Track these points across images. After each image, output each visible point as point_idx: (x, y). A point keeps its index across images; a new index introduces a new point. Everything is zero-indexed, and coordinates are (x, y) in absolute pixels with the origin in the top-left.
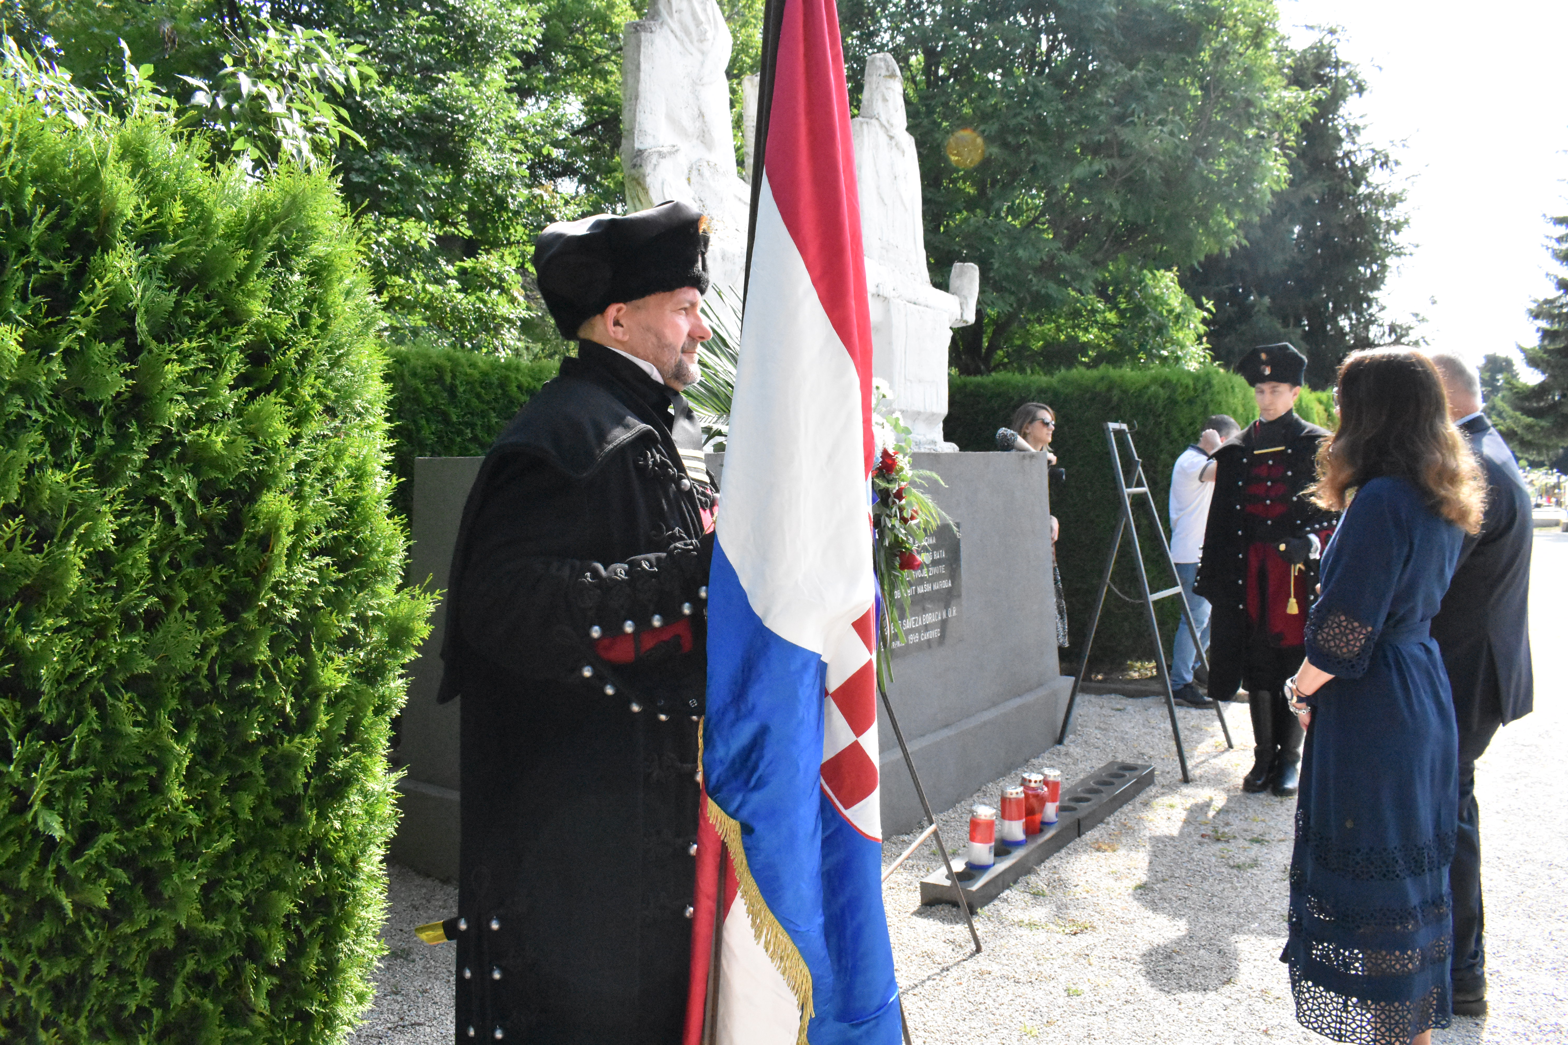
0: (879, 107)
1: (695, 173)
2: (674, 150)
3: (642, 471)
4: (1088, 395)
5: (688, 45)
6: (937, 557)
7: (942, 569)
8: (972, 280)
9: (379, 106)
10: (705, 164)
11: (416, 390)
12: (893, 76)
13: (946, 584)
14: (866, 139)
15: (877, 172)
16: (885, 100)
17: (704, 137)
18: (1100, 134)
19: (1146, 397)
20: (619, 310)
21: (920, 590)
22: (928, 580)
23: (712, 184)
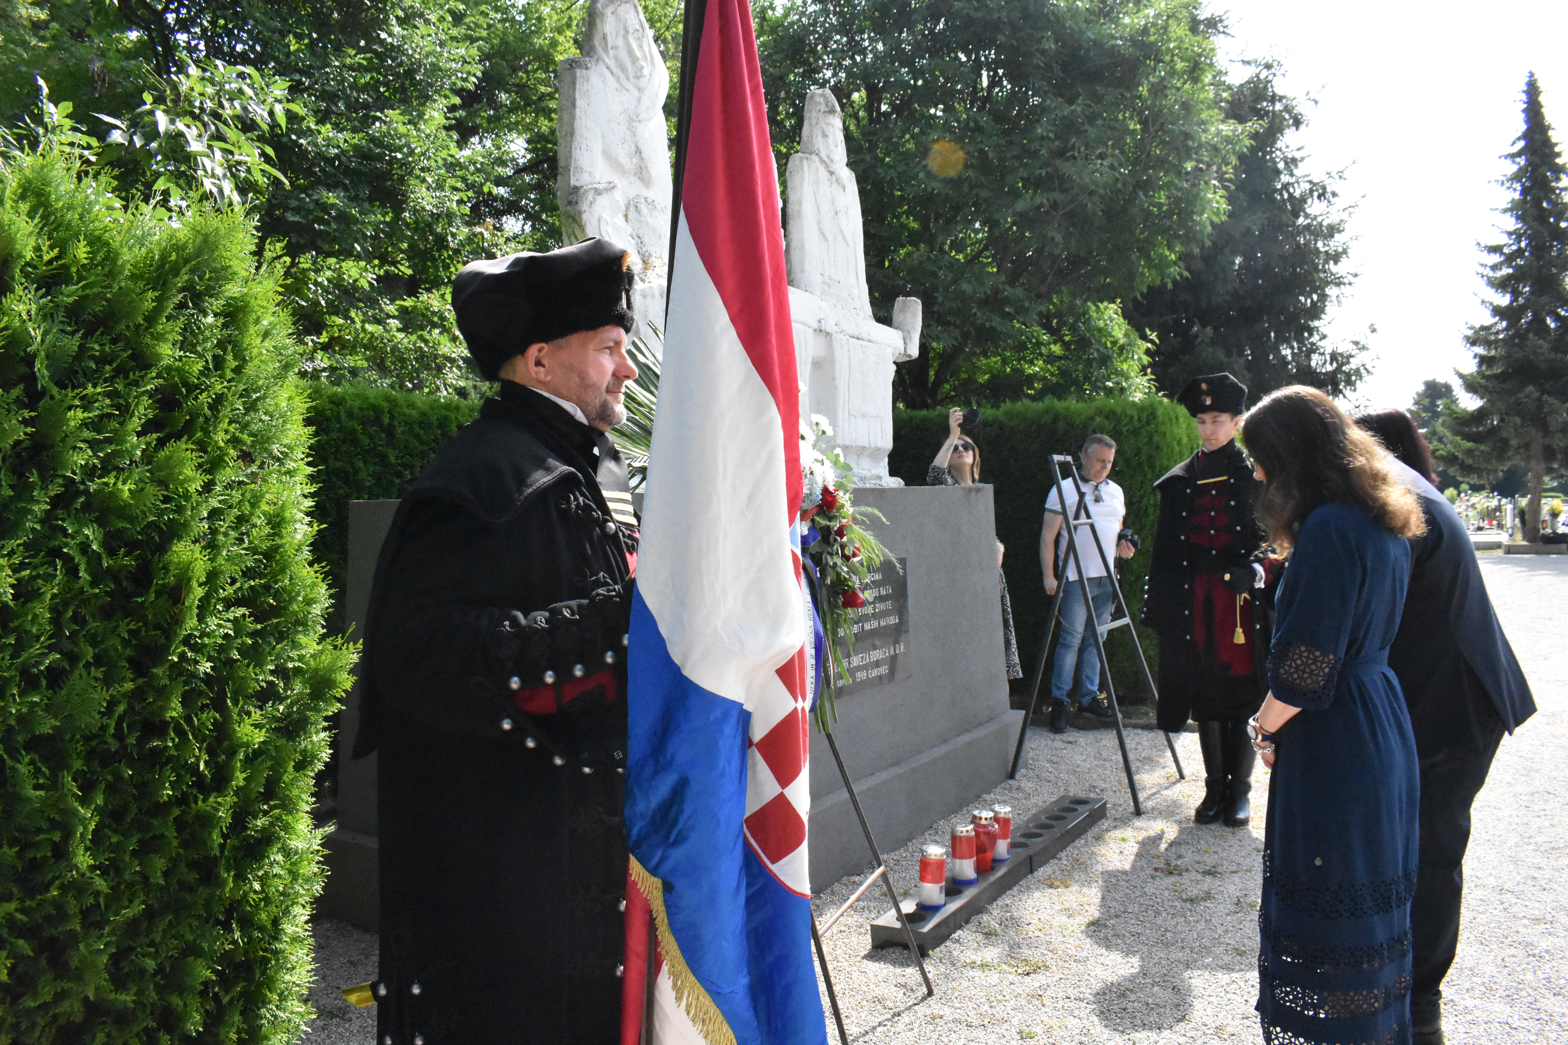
0: (819, 143)
1: (632, 209)
2: (611, 188)
3: (565, 514)
4: (1034, 428)
5: (625, 82)
6: (883, 592)
7: (889, 604)
8: (914, 315)
9: (316, 145)
10: (643, 201)
11: (353, 432)
12: (832, 111)
13: (893, 620)
14: (806, 175)
15: (818, 208)
16: (825, 136)
17: (642, 174)
18: (1041, 168)
20: (540, 350)
21: (867, 627)
22: (874, 616)
23: (650, 220)
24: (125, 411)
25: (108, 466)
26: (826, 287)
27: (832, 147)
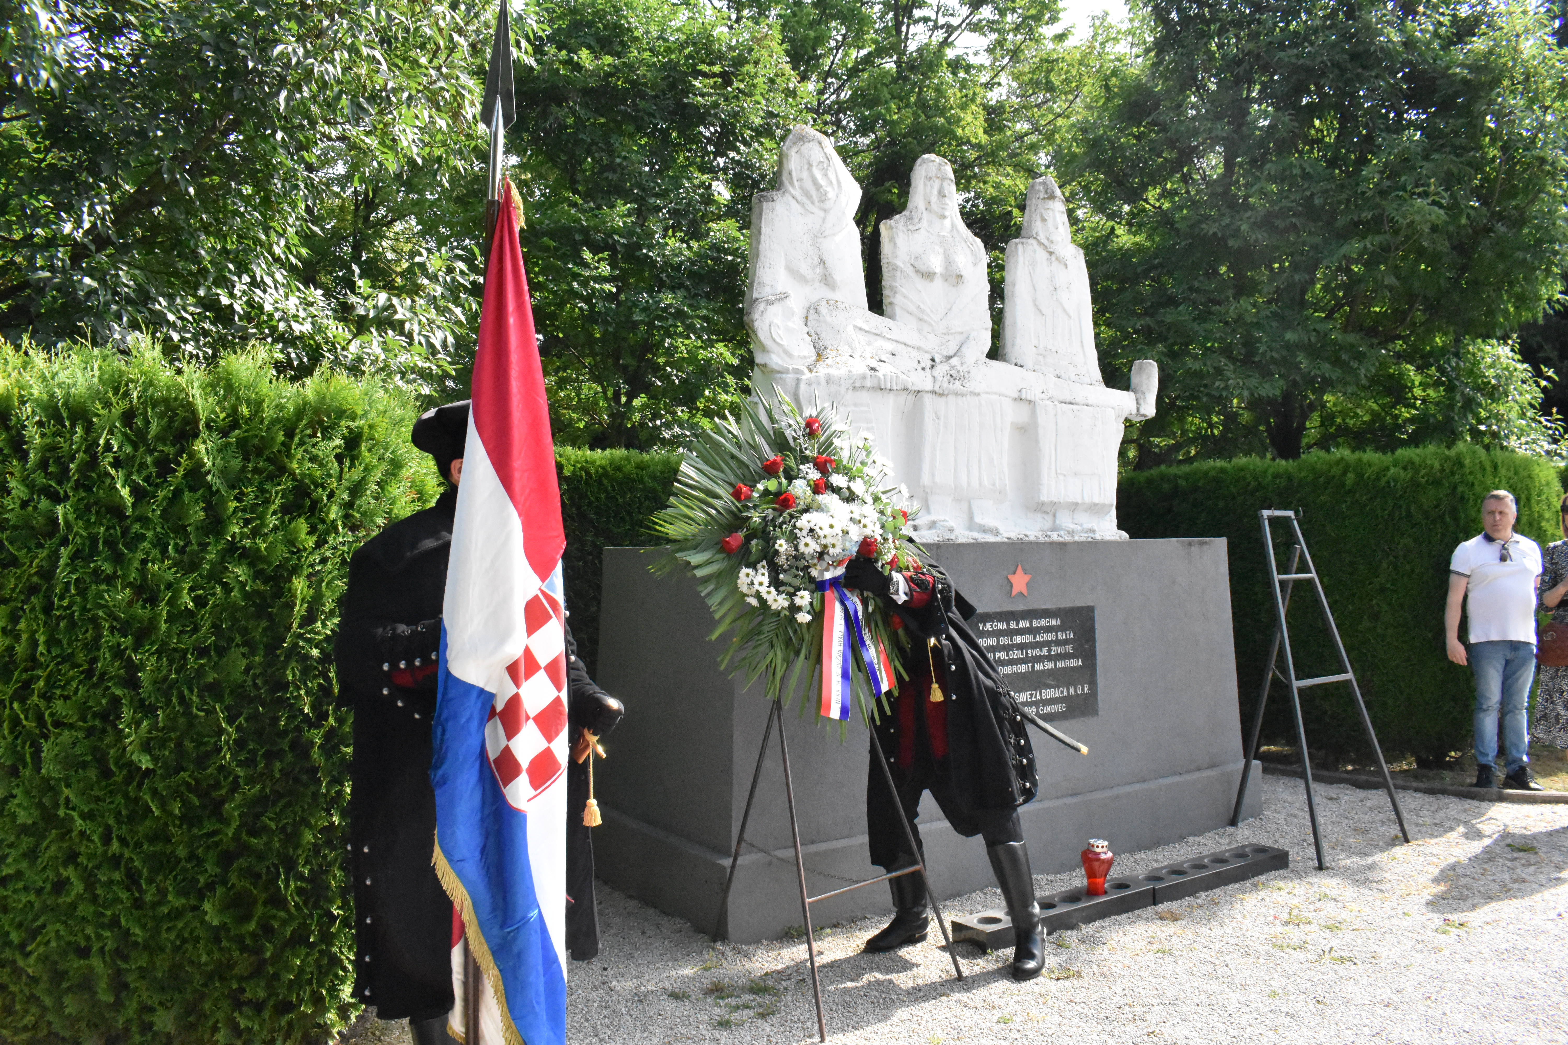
0: (1038, 227)
1: (812, 311)
5: (810, 207)
6: (1061, 636)
7: (1069, 649)
8: (1149, 377)
11: (654, 490)
12: (1052, 197)
13: (1074, 663)
14: (1021, 259)
16: (1044, 220)
17: (827, 280)
18: (1369, 210)
19: (1385, 479)
21: (1039, 667)
22: (1050, 658)
23: (829, 319)
24: (267, 502)
25: (255, 533)
26: (1041, 358)
27: (1052, 229)
